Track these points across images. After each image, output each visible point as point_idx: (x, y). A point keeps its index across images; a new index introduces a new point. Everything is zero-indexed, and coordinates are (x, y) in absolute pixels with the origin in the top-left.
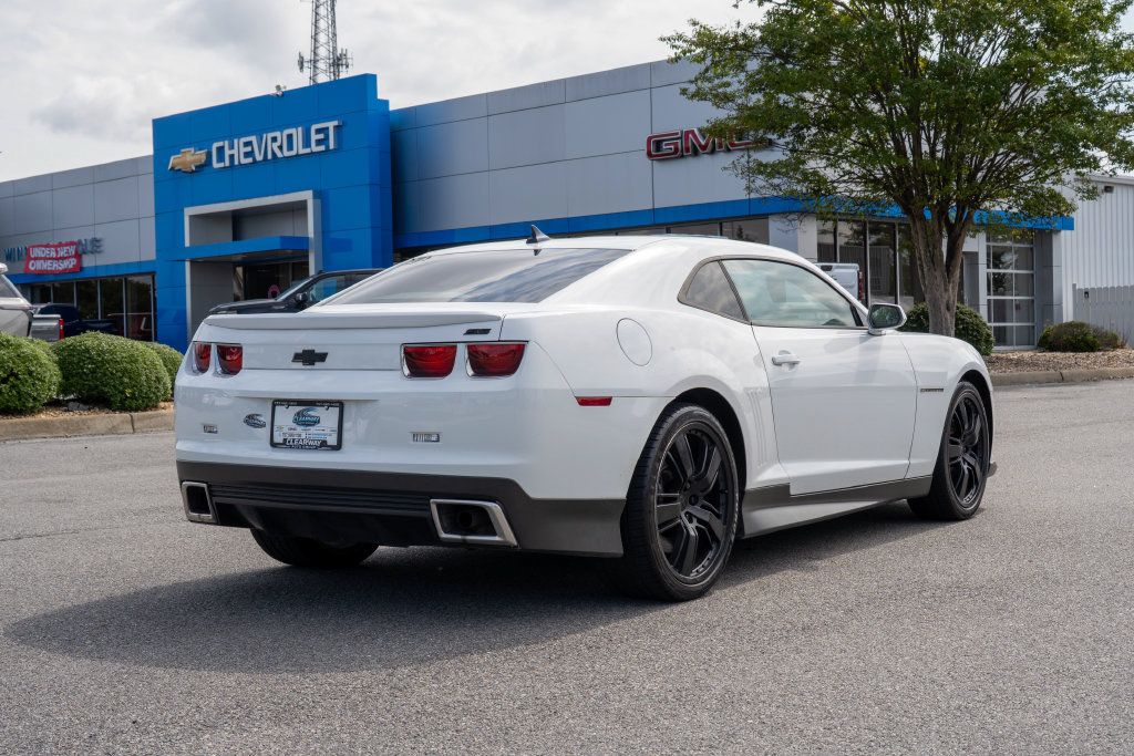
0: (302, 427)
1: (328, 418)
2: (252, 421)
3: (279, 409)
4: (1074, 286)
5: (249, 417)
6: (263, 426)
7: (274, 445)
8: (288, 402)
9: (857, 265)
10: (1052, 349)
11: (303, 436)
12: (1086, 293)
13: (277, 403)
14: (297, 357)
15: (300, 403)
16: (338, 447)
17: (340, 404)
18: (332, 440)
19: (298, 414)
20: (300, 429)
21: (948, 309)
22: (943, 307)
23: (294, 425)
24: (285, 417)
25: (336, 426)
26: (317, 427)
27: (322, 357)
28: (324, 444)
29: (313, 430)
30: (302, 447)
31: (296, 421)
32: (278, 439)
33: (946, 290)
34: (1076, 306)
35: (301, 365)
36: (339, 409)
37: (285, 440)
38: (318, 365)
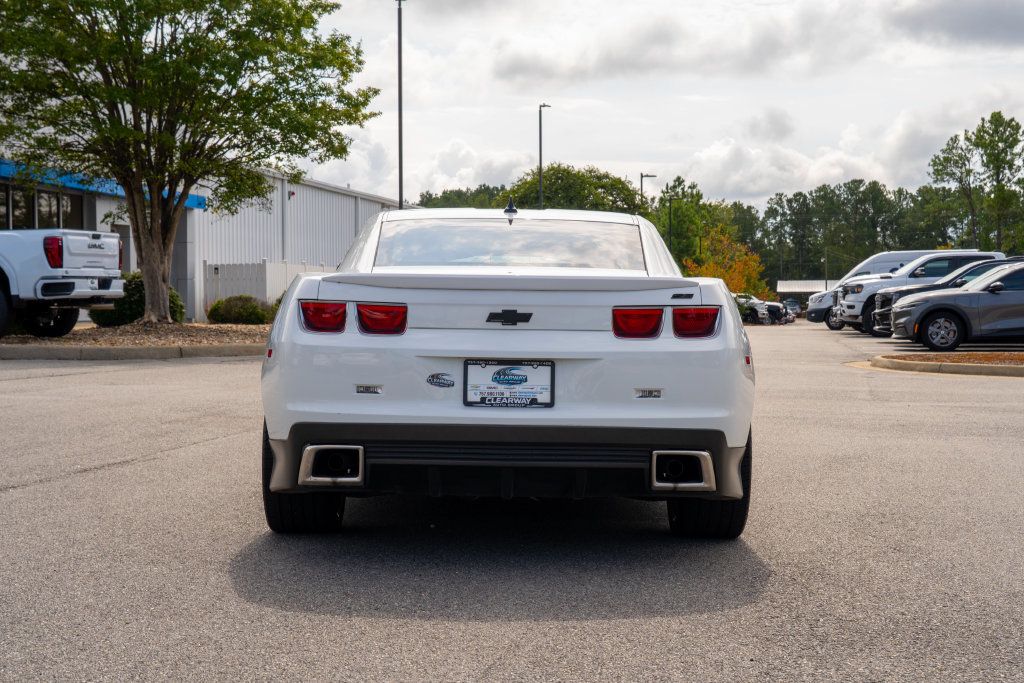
0: (506, 386)
1: (537, 376)
2: (436, 380)
3: (471, 368)
4: (205, 262)
5: (433, 376)
6: (452, 385)
7: (467, 404)
8: (486, 362)
9: (118, 235)
10: (224, 321)
11: (507, 395)
12: (216, 269)
13: (468, 362)
14: (493, 317)
15: (500, 362)
16: (550, 405)
17: (551, 363)
18: (544, 398)
19: (498, 373)
20: (501, 388)
21: (164, 281)
22: (160, 278)
23: (495, 384)
24: (482, 380)
25: (548, 384)
26: (524, 385)
27: (526, 318)
28: (534, 402)
29: (518, 388)
31: (495, 380)
32: (474, 397)
33: (162, 262)
34: (206, 280)
35: (498, 325)
36: (549, 368)
37: (483, 400)
38: (520, 325)
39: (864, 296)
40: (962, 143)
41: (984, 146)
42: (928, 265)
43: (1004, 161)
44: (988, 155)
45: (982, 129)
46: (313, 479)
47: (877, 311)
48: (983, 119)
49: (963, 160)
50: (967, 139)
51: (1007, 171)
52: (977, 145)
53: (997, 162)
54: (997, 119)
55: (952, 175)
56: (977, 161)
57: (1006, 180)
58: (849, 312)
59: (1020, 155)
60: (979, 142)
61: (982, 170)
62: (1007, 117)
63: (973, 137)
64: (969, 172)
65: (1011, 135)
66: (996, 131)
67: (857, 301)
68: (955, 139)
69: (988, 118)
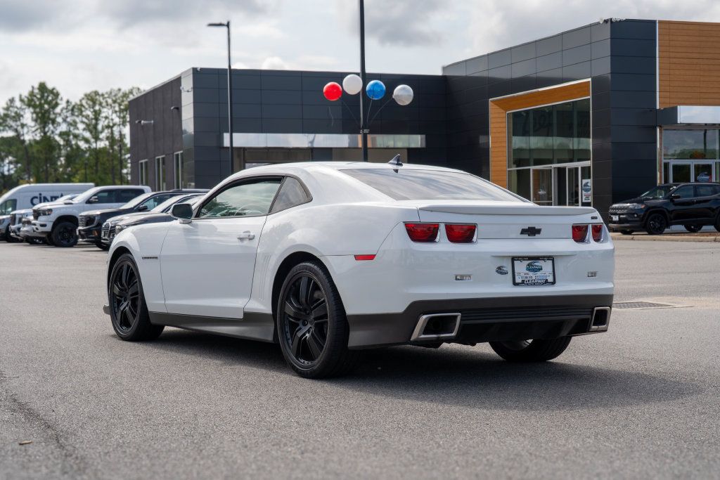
0: (533, 273)
1: (547, 266)
2: (500, 270)
3: (515, 262)
5: (498, 268)
6: (506, 273)
7: (515, 284)
8: (522, 258)
11: (534, 278)
13: (514, 259)
14: (524, 232)
15: (530, 258)
16: (553, 283)
17: (550, 258)
18: (550, 279)
19: (529, 265)
20: (531, 274)
23: (527, 272)
24: (521, 267)
25: (552, 270)
26: (541, 272)
27: (539, 231)
28: (546, 282)
29: (539, 273)
30: (534, 284)
31: (528, 269)
32: (518, 280)
35: (526, 236)
36: (551, 262)
37: (523, 281)
38: (537, 236)
39: (53, 217)
40: (18, 103)
41: (34, 107)
42: (99, 195)
43: (49, 119)
44: (37, 114)
45: (32, 94)
46: (423, 336)
47: (80, 228)
48: (33, 87)
49: (18, 116)
50: (22, 100)
51: (50, 126)
52: (29, 105)
53: (44, 118)
54: (42, 87)
55: (10, 127)
56: (28, 116)
57: (50, 132)
58: (41, 229)
59: (60, 114)
60: (30, 102)
61: (33, 124)
62: (50, 86)
63: (26, 99)
64: (23, 126)
65: (53, 100)
66: (42, 96)
67: (48, 221)
68: (12, 101)
69: (36, 86)
